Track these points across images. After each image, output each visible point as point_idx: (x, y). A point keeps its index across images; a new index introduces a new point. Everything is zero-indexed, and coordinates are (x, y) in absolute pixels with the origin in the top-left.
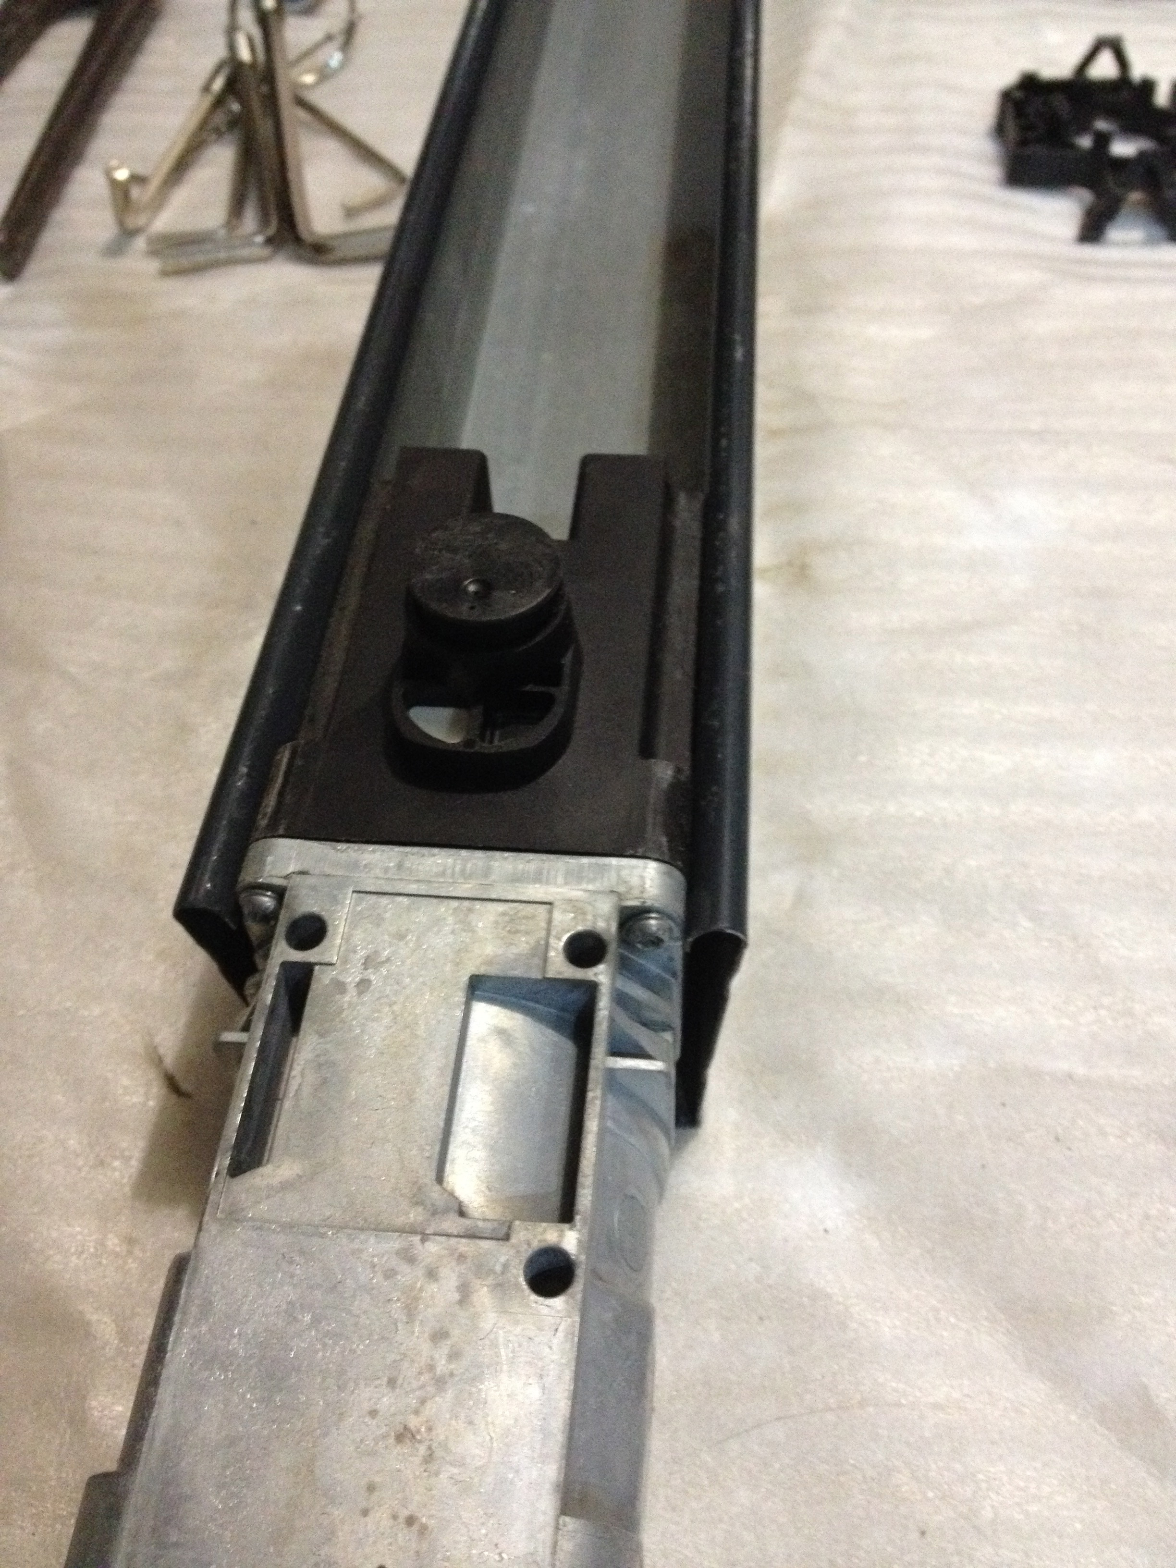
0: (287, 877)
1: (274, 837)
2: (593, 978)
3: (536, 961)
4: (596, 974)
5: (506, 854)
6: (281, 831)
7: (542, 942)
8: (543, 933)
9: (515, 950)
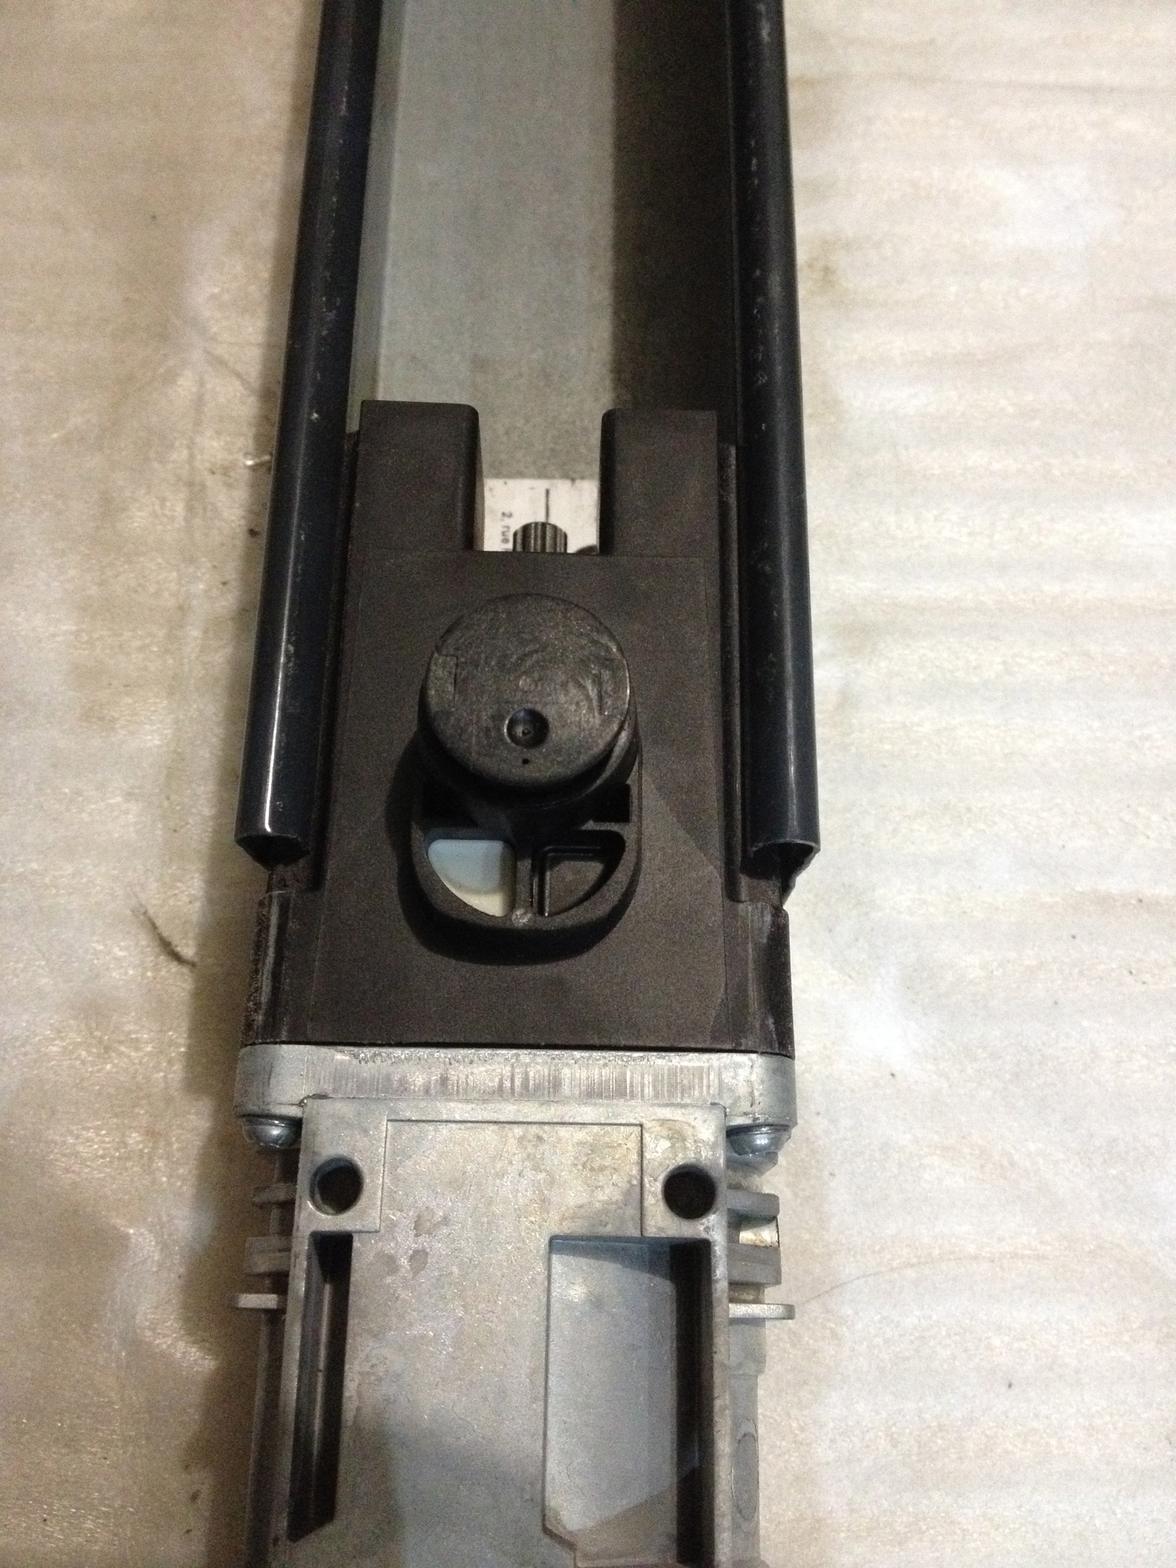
0: (301, 1104)
1: (276, 1043)
2: (704, 1235)
3: (631, 1211)
4: (707, 1229)
5: (577, 1054)
6: (284, 1036)
7: (635, 1182)
8: (635, 1171)
9: (602, 1196)
